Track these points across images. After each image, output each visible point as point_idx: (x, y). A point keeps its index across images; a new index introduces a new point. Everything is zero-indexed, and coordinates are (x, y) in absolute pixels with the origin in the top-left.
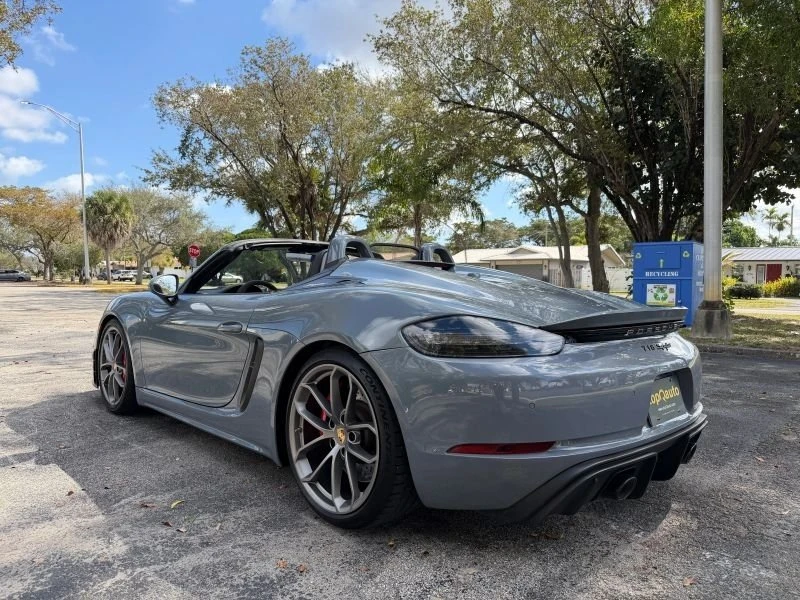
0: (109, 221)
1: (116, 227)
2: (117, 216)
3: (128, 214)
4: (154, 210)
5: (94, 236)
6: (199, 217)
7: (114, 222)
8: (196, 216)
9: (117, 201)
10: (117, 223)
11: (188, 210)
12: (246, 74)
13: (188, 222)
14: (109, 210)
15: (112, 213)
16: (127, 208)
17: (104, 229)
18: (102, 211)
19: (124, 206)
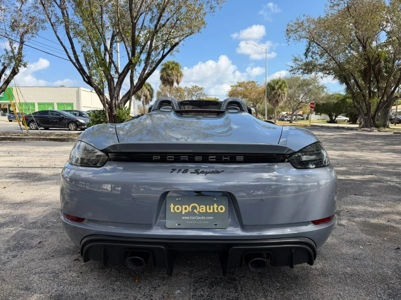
0: (276, 93)
1: (279, 96)
2: (280, 90)
3: (285, 89)
4: (299, 86)
5: (270, 101)
6: (323, 87)
7: (278, 94)
8: (321, 87)
9: (280, 83)
10: (280, 94)
11: (317, 84)
12: (332, 4)
13: (316, 91)
14: (276, 88)
15: (278, 90)
16: (284, 86)
17: (274, 97)
18: (273, 89)
19: (283, 85)
